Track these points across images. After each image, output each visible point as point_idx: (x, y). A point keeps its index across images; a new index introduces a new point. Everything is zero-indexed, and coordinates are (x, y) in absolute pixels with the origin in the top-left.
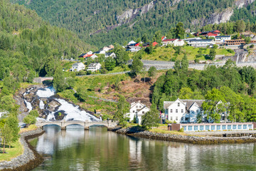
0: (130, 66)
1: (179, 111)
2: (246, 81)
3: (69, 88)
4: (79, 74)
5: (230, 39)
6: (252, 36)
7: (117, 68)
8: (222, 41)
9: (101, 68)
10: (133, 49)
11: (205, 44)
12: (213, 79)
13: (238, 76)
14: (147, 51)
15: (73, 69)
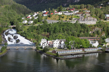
0: (43, 22)
1: (57, 44)
2: (83, 28)
3: (21, 30)
4: (25, 25)
5: (78, 12)
6: (86, 10)
7: (39, 22)
8: (75, 12)
9: (33, 23)
10: (44, 15)
11: (69, 14)
12: (71, 28)
13: (80, 27)
14: (49, 16)
15: (23, 23)
